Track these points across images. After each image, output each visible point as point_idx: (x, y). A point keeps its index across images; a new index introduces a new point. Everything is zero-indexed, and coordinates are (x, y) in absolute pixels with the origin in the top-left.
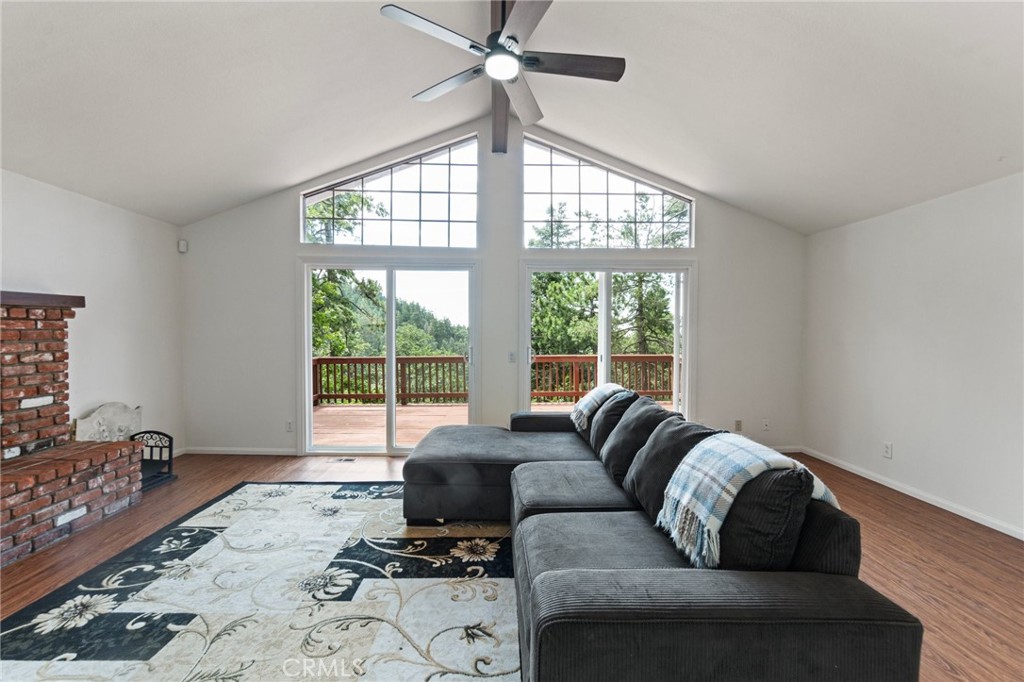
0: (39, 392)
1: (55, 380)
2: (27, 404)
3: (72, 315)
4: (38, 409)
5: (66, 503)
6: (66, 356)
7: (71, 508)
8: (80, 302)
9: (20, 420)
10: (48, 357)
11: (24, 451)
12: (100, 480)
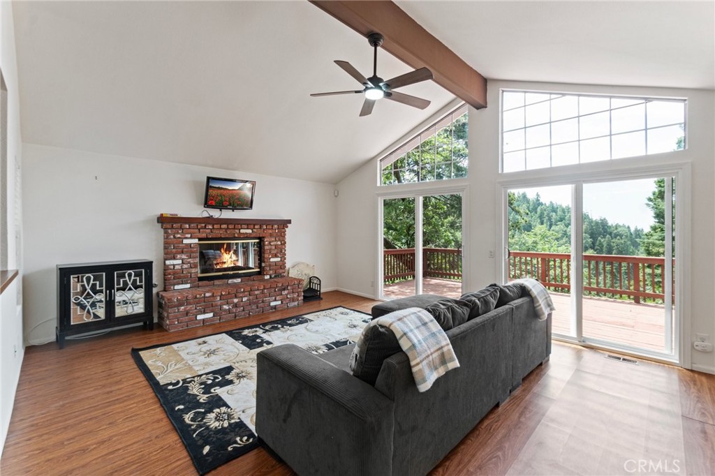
0: (276, 256)
1: (281, 252)
2: (272, 260)
3: (287, 227)
4: (275, 262)
5: (274, 298)
6: (285, 243)
7: (275, 300)
8: (289, 222)
9: (270, 266)
10: (279, 243)
11: (271, 277)
12: (286, 292)
